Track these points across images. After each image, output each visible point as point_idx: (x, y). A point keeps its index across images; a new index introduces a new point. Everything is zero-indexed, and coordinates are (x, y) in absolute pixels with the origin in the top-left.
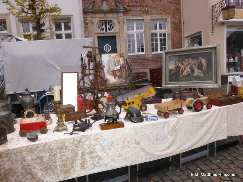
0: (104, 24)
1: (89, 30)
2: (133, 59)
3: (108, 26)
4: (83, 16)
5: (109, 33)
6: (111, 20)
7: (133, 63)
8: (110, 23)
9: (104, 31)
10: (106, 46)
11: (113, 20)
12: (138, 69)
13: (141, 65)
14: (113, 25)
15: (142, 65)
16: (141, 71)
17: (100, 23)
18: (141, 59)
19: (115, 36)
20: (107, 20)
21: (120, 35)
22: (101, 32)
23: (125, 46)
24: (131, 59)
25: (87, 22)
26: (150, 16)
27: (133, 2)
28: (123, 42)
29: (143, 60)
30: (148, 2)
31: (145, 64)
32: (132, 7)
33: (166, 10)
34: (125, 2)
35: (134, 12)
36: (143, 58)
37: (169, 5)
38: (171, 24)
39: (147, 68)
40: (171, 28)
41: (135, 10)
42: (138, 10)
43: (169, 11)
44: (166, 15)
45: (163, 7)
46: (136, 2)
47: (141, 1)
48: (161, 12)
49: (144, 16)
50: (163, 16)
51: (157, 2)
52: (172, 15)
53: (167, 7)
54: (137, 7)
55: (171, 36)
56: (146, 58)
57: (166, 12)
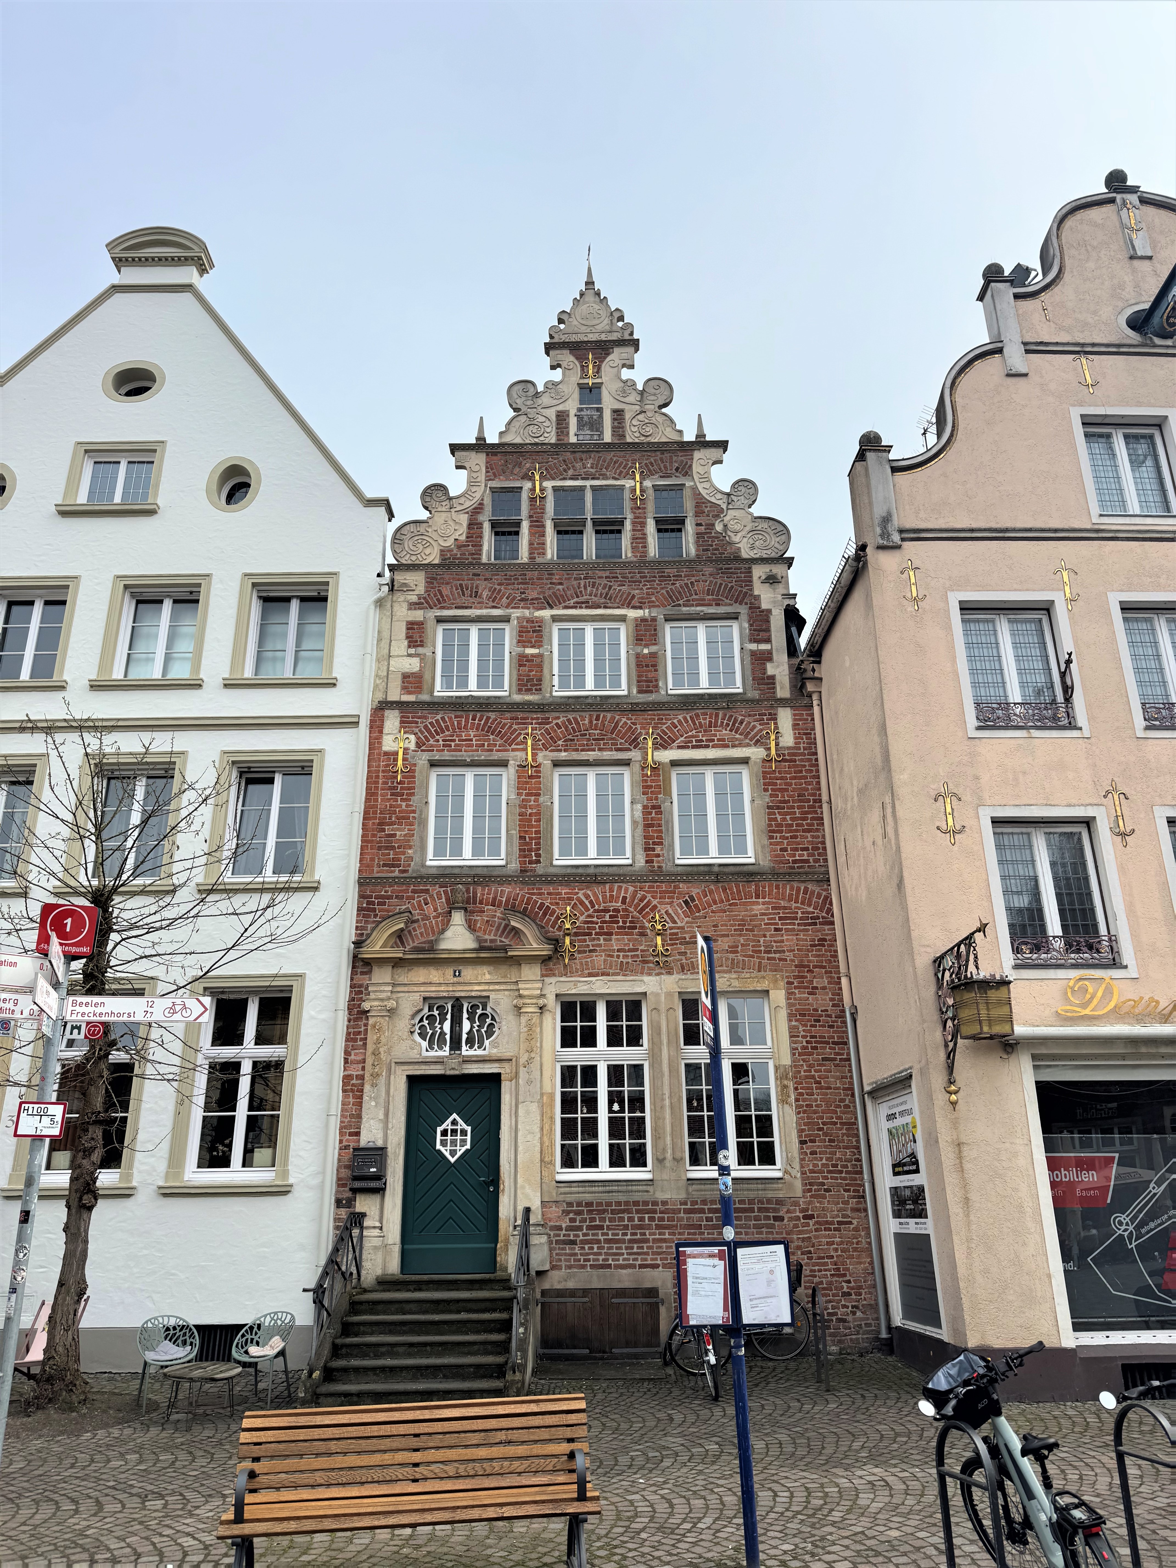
0: (449, 1016)
1: (370, 1047)
2: (579, 1204)
3: (466, 1026)
4: (352, 979)
5: (467, 1060)
6: (485, 994)
7: (580, 1228)
8: (479, 1012)
9: (447, 1048)
10: (447, 1125)
11: (492, 996)
12: (609, 1266)
13: (623, 1241)
14: (493, 1019)
15: (630, 1241)
16: (624, 1279)
17: (430, 1009)
18: (625, 1208)
19: (496, 1079)
20: (463, 994)
21: (517, 1073)
22: (432, 1053)
23: (542, 1129)
24: (570, 1204)
25: (366, 1006)
26: (675, 977)
27: (595, 911)
28: (534, 1108)
29: (638, 1212)
30: (667, 912)
31: (647, 1241)
32: (590, 934)
33: (762, 948)
34: (554, 912)
35: (599, 960)
36: (636, 1203)
37: (777, 924)
38: (790, 1021)
39: (659, 1262)
40: (791, 1037)
41: (604, 951)
42: (618, 951)
43: (775, 952)
44: (759, 971)
45: (746, 935)
46: (606, 911)
47: (631, 909)
48: (733, 960)
49: (646, 978)
50: (748, 975)
51: (713, 912)
52: (793, 971)
53: (765, 936)
54: (614, 937)
55: (791, 1085)
56: (655, 1203)
57: (758, 957)
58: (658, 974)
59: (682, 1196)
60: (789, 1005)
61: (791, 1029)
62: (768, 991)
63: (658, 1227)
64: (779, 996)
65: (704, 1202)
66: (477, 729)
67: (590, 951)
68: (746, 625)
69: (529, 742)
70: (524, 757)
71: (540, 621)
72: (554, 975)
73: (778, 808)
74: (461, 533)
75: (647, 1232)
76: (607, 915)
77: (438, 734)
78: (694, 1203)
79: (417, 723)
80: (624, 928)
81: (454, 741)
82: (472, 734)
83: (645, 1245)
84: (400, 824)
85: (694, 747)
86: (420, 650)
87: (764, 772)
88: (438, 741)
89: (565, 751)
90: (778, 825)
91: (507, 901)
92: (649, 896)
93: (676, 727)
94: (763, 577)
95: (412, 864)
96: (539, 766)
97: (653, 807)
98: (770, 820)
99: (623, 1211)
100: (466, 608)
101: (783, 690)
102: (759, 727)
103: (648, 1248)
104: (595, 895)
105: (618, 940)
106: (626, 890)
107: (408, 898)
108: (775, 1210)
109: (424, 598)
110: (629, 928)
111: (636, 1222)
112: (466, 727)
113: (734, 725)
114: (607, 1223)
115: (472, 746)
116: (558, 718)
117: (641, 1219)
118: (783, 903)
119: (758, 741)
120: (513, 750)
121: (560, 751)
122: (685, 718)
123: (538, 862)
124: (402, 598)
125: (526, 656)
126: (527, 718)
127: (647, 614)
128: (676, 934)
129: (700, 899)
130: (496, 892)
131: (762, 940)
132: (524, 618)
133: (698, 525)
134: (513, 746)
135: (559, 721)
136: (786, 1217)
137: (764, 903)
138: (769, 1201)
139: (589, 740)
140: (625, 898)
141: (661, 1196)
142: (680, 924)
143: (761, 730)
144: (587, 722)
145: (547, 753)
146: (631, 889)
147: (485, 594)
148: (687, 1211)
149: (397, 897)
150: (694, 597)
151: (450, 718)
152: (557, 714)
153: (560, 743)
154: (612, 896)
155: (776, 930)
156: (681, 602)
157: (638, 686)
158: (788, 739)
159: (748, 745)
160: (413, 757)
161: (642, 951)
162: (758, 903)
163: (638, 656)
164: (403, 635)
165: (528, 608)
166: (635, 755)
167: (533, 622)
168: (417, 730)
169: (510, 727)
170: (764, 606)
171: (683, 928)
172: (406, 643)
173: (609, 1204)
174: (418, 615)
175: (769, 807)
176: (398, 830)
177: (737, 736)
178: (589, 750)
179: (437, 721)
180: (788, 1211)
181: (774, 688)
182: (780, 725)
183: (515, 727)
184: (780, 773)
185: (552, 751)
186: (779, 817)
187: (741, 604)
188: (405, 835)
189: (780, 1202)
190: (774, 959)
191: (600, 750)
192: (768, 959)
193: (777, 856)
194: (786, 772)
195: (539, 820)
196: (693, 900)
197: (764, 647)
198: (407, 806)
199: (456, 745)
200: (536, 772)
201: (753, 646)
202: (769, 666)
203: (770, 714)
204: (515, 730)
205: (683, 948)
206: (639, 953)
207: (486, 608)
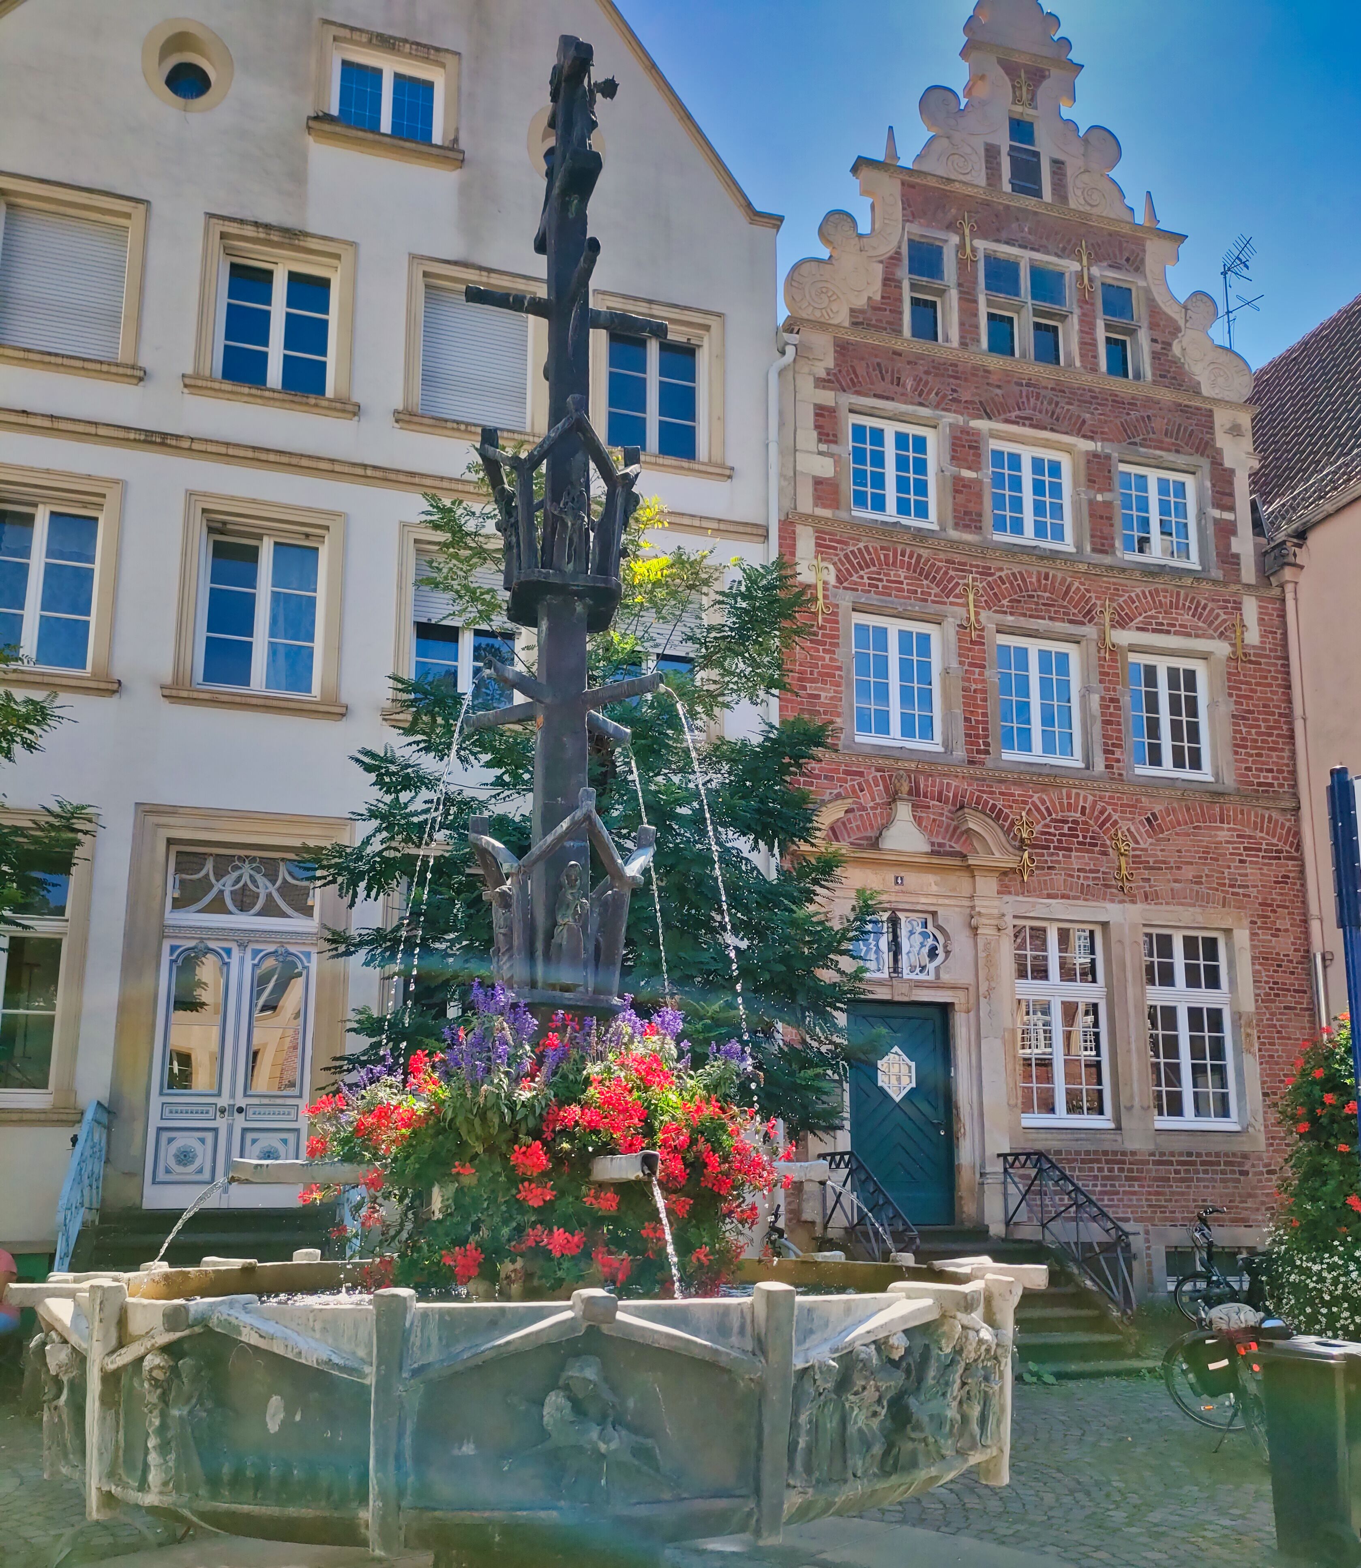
5: (918, 986)
6: (931, 908)
10: (889, 1058)
14: (935, 939)
18: (1094, 1157)
19: (948, 1008)
20: (906, 906)
21: (976, 1004)
22: (869, 974)
26: (1140, 906)
27: (1052, 820)
28: (998, 1043)
29: (1107, 1162)
30: (1128, 830)
31: (1117, 1193)
32: (1048, 848)
33: (1227, 881)
34: (1007, 817)
35: (1058, 878)
36: (1105, 1153)
37: (1241, 855)
38: (1253, 964)
39: (1130, 1215)
40: (1255, 981)
41: (1064, 869)
42: (1079, 870)
43: (1240, 887)
44: (1224, 906)
45: (1209, 864)
46: (1065, 822)
47: (1091, 822)
48: (1197, 892)
49: (1109, 906)
50: (1212, 911)
51: (1177, 834)
52: (1257, 910)
53: (1229, 867)
54: (1074, 854)
55: (1255, 1033)
56: (1124, 1153)
57: (1222, 891)
58: (1122, 902)
59: (1151, 1147)
60: (1253, 947)
61: (1255, 972)
62: (1231, 930)
63: (1128, 1179)
64: (1242, 936)
65: (1172, 1154)
66: (908, 569)
67: (1049, 868)
68: (1208, 484)
69: (971, 597)
70: (965, 615)
71: (977, 433)
72: (1010, 893)
73: (1244, 718)
74: (876, 291)
75: (1117, 1183)
76: (1066, 826)
77: (862, 569)
78: (1162, 1154)
79: (835, 548)
80: (1084, 844)
81: (881, 580)
82: (903, 575)
83: (1115, 1197)
84: (824, 682)
85: (1154, 631)
86: (834, 448)
87: (1229, 673)
88: (862, 577)
89: (1012, 614)
90: (1243, 739)
91: (955, 796)
92: (1109, 809)
93: (1134, 602)
94: (1228, 426)
95: (842, 736)
96: (982, 630)
97: (1112, 700)
98: (1235, 731)
99: (1092, 1161)
100: (887, 398)
101: (1248, 573)
102: (1224, 617)
103: (1119, 1200)
104: (1052, 801)
105: (1078, 857)
106: (1085, 799)
107: (840, 780)
108: (1240, 1164)
109: (835, 374)
110: (1090, 844)
111: (1106, 1173)
112: (894, 564)
113: (1196, 609)
114: (1077, 1173)
115: (902, 590)
116: (1001, 569)
117: (1111, 1170)
118: (1248, 832)
119: (1222, 633)
120: (951, 604)
121: (1005, 613)
122: (1144, 593)
123: (987, 752)
124: (806, 370)
125: (963, 479)
126: (965, 564)
127: (1099, 449)
128: (1139, 856)
129: (1163, 819)
130: (942, 784)
131: (1226, 871)
132: (958, 426)
133: (1154, 341)
134: (951, 599)
135: (1003, 574)
136: (1251, 1171)
137: (1229, 830)
138: (1234, 1155)
139: (1037, 604)
140: (1084, 808)
141: (1130, 1146)
142: (1142, 846)
143: (1225, 621)
144: (1034, 580)
145: (990, 613)
146: (1090, 798)
147: (909, 383)
148: (1156, 1163)
149: (826, 777)
150: (1151, 436)
151: (875, 549)
152: (1000, 564)
153: (1005, 602)
154: (1069, 804)
155: (1241, 861)
156: (1137, 440)
157: (1092, 543)
158: (1253, 636)
159: (1212, 637)
160: (835, 596)
161: (1104, 873)
162: (1222, 829)
163: (1092, 503)
164: (811, 423)
165: (962, 414)
166: (1090, 631)
167: (968, 433)
168: (836, 559)
169: (946, 573)
170: (1228, 464)
171: (1145, 850)
172: (815, 434)
173: (1078, 1153)
174: (827, 397)
175: (1233, 716)
176: (822, 689)
177: (1200, 624)
178: (1038, 617)
179: (859, 549)
180: (1253, 1166)
181: (1239, 570)
182: (1244, 617)
183: (951, 573)
184: (1245, 676)
185: (996, 612)
186: (1244, 730)
187: (1202, 455)
188: (831, 698)
189: (1245, 1156)
190: (1237, 894)
191: (1051, 619)
192: (1233, 894)
193: (1241, 775)
194: (1251, 676)
195: (985, 700)
196: (1156, 819)
197: (1228, 516)
198: (831, 659)
199: (884, 587)
200: (979, 636)
201: (1217, 513)
202: (1233, 539)
203: (1235, 602)
204: (952, 578)
205: (1146, 874)
206: (1100, 875)
207: (912, 403)
